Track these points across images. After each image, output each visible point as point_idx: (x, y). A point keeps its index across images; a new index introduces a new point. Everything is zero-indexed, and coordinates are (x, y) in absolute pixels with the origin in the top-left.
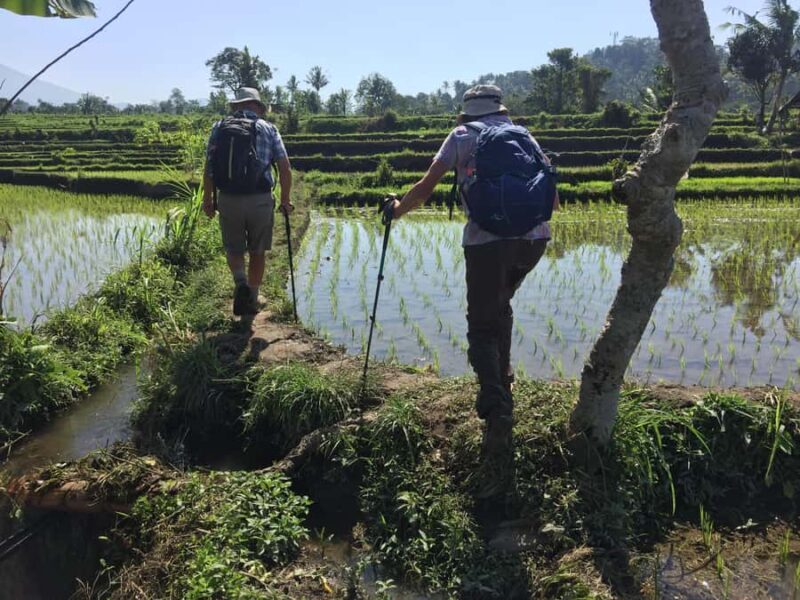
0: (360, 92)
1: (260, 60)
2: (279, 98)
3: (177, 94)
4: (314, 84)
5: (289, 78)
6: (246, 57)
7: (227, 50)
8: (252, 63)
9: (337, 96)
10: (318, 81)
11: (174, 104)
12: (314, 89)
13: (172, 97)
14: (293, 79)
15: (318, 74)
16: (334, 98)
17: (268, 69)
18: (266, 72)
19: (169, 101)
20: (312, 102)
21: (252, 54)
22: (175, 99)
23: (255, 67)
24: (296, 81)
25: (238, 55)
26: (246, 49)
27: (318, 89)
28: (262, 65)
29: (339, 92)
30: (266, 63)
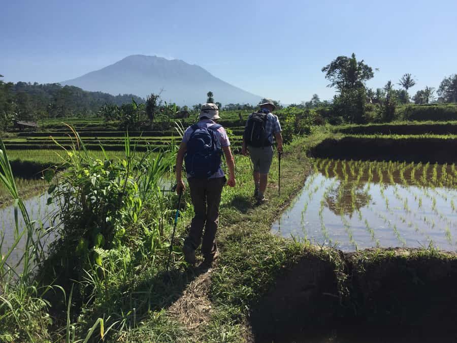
0: (442, 88)
1: (364, 63)
2: (378, 96)
3: (316, 97)
4: (404, 86)
5: (387, 83)
6: (353, 61)
7: (339, 58)
8: (358, 66)
9: (422, 92)
10: (408, 83)
11: (314, 104)
12: (404, 89)
13: (313, 99)
14: (389, 83)
15: (408, 79)
16: (420, 93)
17: (370, 70)
18: (368, 73)
19: (311, 102)
20: (403, 96)
21: (358, 60)
22: (314, 100)
23: (360, 69)
24: (391, 84)
25: (347, 61)
26: (353, 55)
27: (407, 88)
28: (366, 67)
29: (424, 89)
30: (369, 66)
